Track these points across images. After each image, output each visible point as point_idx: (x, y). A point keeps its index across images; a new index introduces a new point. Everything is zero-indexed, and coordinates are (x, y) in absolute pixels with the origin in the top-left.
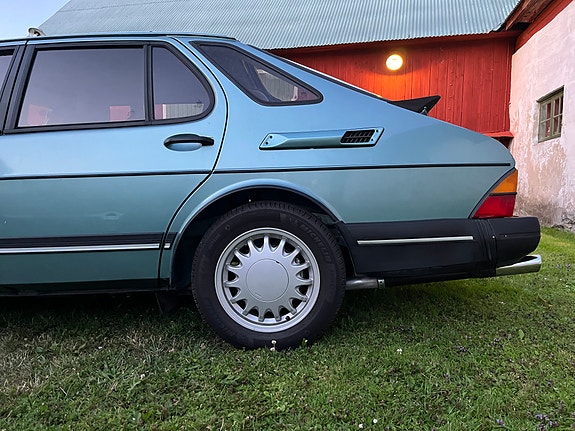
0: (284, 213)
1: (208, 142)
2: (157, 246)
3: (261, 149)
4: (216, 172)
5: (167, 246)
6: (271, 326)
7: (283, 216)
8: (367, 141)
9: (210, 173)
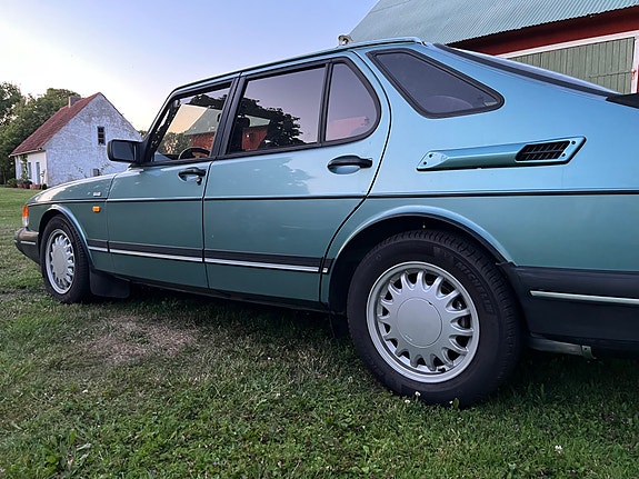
0: (439, 246)
1: (366, 164)
2: (316, 269)
3: (419, 170)
4: (370, 197)
5: (325, 271)
6: (424, 376)
7: (437, 250)
8: (556, 158)
9: (364, 197)
